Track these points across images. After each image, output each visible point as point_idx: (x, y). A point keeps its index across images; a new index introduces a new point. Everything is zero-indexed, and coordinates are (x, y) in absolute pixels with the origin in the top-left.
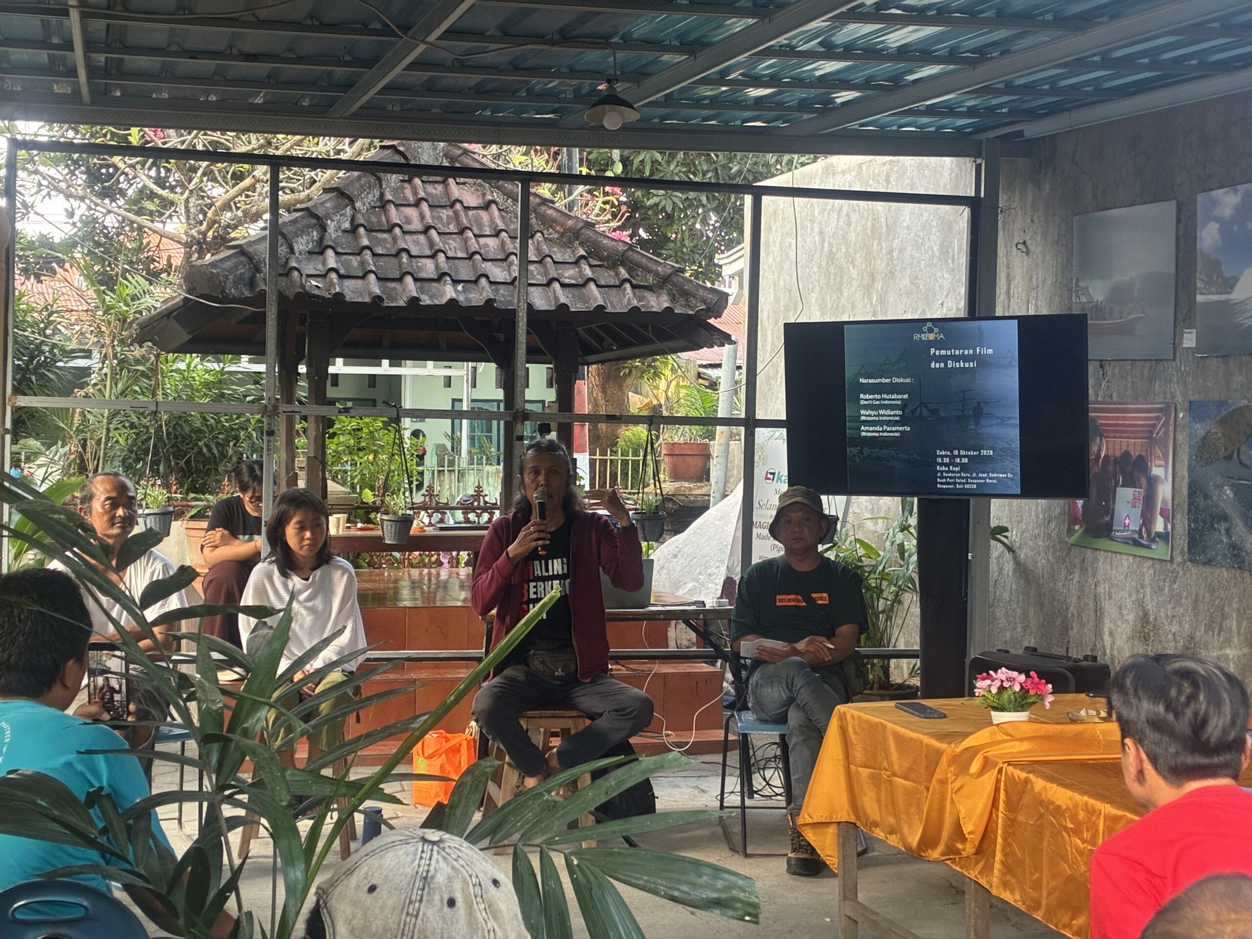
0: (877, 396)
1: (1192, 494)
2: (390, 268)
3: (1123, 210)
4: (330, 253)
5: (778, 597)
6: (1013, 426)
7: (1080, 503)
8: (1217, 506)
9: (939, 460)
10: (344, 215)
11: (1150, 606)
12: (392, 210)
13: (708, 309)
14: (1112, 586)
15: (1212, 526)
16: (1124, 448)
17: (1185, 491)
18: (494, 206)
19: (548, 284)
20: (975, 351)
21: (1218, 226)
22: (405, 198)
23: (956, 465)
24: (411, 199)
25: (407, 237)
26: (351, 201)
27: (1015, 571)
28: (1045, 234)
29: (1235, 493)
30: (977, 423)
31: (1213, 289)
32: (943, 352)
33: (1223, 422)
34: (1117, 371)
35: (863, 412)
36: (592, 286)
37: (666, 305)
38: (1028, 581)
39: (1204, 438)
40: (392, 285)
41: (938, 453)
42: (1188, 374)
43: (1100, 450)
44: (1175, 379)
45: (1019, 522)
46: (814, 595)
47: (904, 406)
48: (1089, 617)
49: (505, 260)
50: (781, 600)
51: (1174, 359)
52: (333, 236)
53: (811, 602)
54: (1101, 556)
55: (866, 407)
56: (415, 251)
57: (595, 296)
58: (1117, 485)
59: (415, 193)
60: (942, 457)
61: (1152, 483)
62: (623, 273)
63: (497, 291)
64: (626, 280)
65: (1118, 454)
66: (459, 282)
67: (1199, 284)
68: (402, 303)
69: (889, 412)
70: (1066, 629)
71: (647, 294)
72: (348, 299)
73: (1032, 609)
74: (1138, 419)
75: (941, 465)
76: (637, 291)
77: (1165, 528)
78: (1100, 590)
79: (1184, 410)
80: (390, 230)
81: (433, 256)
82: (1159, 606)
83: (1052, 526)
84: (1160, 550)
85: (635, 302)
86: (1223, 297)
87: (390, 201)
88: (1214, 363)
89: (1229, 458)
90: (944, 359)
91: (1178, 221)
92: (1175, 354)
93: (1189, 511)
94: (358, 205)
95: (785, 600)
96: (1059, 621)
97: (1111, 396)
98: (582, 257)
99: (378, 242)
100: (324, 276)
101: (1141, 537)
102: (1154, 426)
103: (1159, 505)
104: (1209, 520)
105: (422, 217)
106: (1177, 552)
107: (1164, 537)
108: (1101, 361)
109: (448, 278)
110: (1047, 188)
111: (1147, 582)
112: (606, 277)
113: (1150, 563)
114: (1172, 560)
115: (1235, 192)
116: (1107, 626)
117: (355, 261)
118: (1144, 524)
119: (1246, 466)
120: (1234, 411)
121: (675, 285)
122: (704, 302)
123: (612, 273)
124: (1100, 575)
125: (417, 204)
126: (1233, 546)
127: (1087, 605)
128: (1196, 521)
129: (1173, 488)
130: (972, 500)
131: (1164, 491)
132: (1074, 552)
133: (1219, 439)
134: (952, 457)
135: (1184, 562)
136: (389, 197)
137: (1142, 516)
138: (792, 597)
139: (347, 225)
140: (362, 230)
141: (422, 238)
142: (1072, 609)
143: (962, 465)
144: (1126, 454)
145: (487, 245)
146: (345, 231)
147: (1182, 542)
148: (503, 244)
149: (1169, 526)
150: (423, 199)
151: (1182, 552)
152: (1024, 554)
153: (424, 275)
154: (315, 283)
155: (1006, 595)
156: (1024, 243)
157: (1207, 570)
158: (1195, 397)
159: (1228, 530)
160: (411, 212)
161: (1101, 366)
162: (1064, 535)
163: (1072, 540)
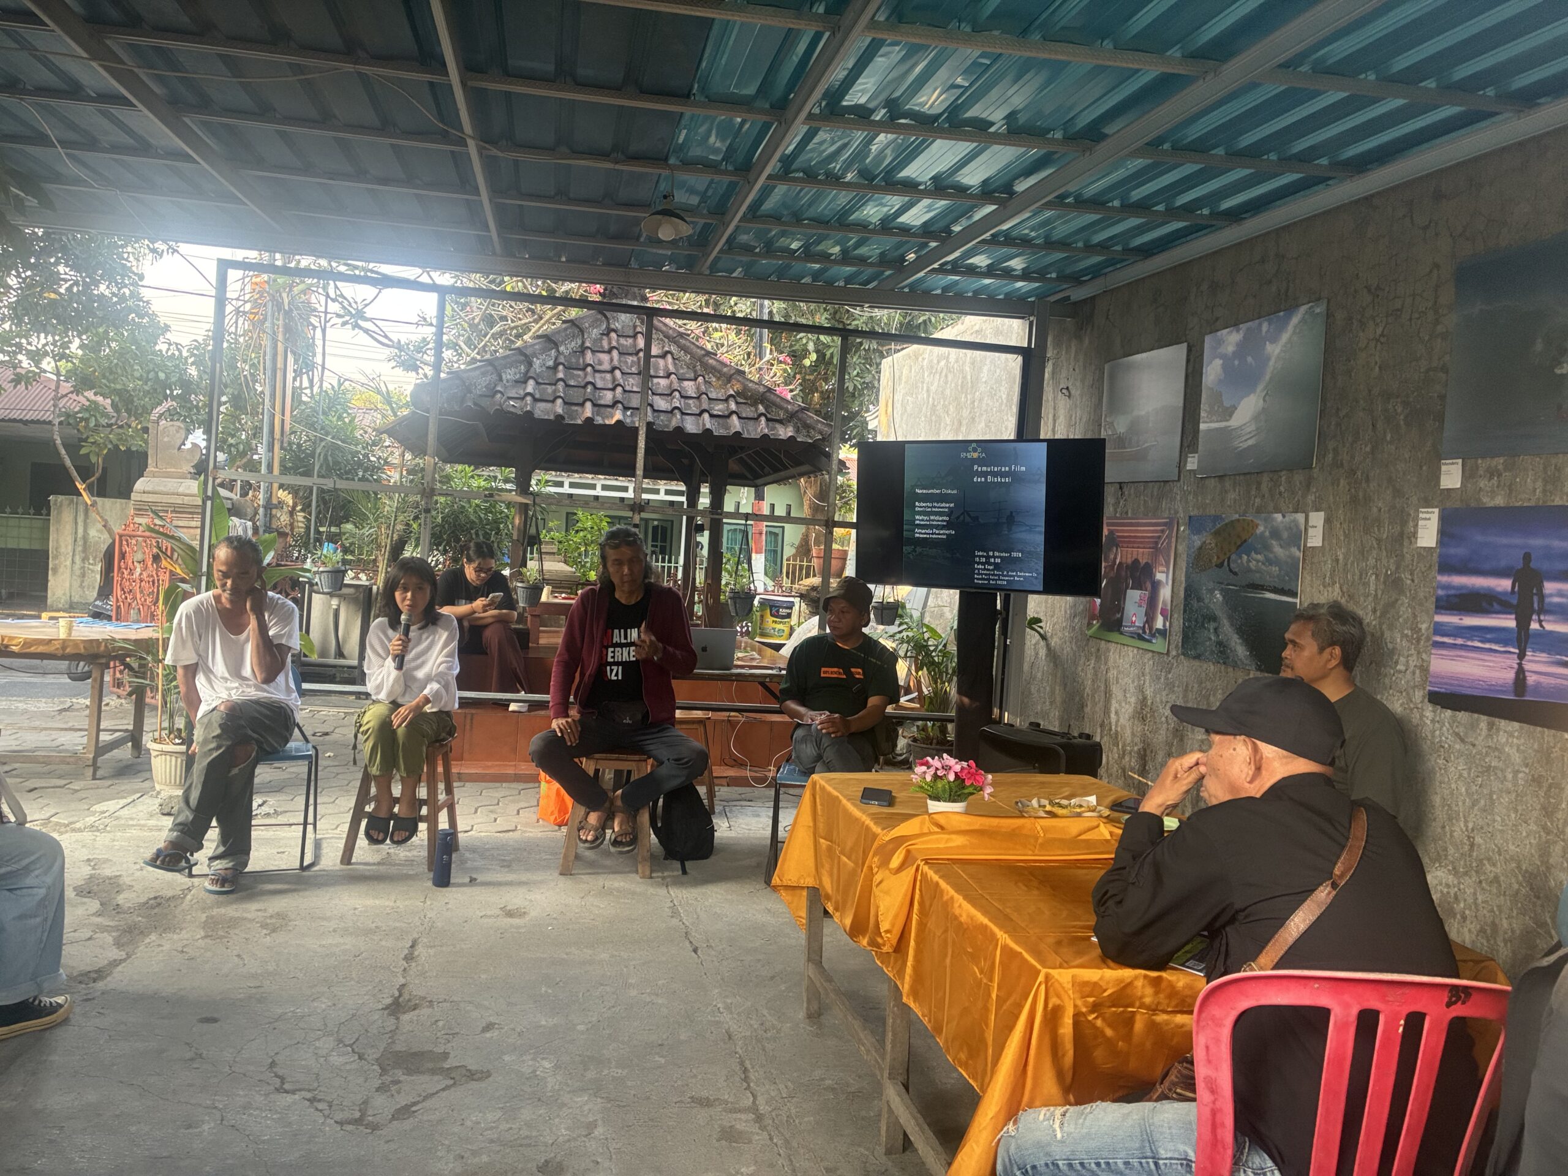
0: (929, 504)
1: (1187, 596)
2: (576, 395)
3: (1144, 355)
4: (531, 382)
5: (823, 669)
6: (1039, 533)
7: (1098, 601)
8: (1208, 608)
9: (977, 559)
10: (550, 356)
11: (1149, 692)
12: (589, 354)
13: (823, 439)
14: (1119, 672)
15: (1203, 625)
16: (1135, 556)
17: (1182, 594)
18: (669, 357)
19: (700, 414)
20: (1010, 468)
21: (1221, 362)
22: (602, 347)
23: (990, 564)
24: (606, 347)
25: (597, 375)
26: (556, 345)
27: (1047, 656)
28: (1083, 381)
29: (1224, 597)
30: (1010, 530)
31: (1214, 418)
32: (984, 469)
33: (1217, 533)
34: (1132, 491)
35: (917, 517)
36: (734, 417)
37: (790, 434)
38: (1056, 665)
39: (1200, 548)
40: (575, 408)
41: (977, 553)
42: (1190, 493)
43: (1115, 558)
44: (1178, 497)
45: (1052, 616)
46: (853, 670)
47: (950, 514)
48: (1100, 697)
49: (670, 395)
50: (825, 672)
51: (1179, 480)
52: (538, 371)
53: (850, 675)
54: (1112, 646)
55: (920, 513)
56: (599, 384)
57: (735, 424)
58: (1127, 588)
59: (610, 343)
60: (980, 557)
61: (1156, 586)
62: (761, 409)
63: (658, 417)
64: (762, 414)
65: (1129, 561)
66: (629, 408)
67: (1203, 414)
68: (579, 422)
69: (937, 518)
70: (1082, 706)
71: (778, 426)
72: (536, 416)
73: (1057, 688)
74: (1146, 531)
75: (978, 563)
76: (770, 424)
77: (1164, 625)
78: (1110, 675)
79: (1185, 524)
80: (584, 369)
81: (613, 389)
82: (1155, 693)
83: (1076, 620)
84: (1159, 644)
85: (766, 431)
86: (1223, 424)
87: (588, 348)
88: (1211, 483)
89: (1220, 566)
90: (985, 474)
91: (1188, 361)
92: (1179, 476)
93: (1185, 611)
94: (562, 348)
95: (829, 672)
96: (1077, 699)
97: (1127, 513)
98: (731, 396)
99: (573, 377)
100: (522, 399)
101: (1144, 632)
102: (1159, 537)
103: (1160, 606)
104: (1200, 620)
105: (612, 360)
106: (1172, 646)
107: (1163, 633)
108: (1120, 483)
109: (620, 405)
110: (1087, 341)
111: (1147, 670)
112: (748, 412)
113: (1150, 654)
114: (1168, 654)
115: (1238, 331)
116: (1114, 705)
117: (550, 389)
118: (1147, 622)
119: (1235, 574)
120: (1226, 524)
121: (800, 419)
122: (821, 433)
123: (753, 409)
124: (1111, 663)
125: (609, 352)
126: (1220, 644)
127: (1099, 687)
128: (1189, 620)
129: (1173, 591)
130: (1012, 595)
131: (1165, 593)
132: (1092, 643)
133: (1212, 549)
134: (988, 557)
135: (1178, 656)
136: (588, 344)
137: (1146, 614)
138: (836, 669)
139: (551, 363)
140: (561, 367)
141: (608, 376)
142: (1088, 690)
143: (995, 564)
144: (1136, 561)
145: (659, 384)
146: (548, 368)
147: (1177, 638)
148: (671, 383)
149: (1168, 624)
150: (614, 347)
151: (1177, 646)
152: (1054, 642)
153: (602, 402)
154: (512, 403)
155: (1039, 675)
156: (1067, 388)
157: (1196, 663)
158: (1194, 512)
159: (1216, 629)
160: (605, 357)
161: (1121, 488)
162: (1084, 629)
163: (1090, 632)
